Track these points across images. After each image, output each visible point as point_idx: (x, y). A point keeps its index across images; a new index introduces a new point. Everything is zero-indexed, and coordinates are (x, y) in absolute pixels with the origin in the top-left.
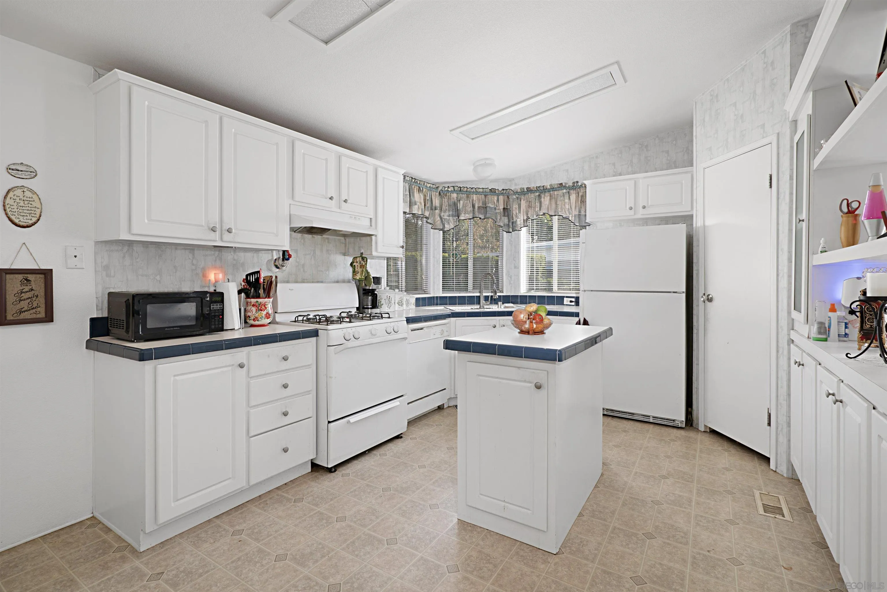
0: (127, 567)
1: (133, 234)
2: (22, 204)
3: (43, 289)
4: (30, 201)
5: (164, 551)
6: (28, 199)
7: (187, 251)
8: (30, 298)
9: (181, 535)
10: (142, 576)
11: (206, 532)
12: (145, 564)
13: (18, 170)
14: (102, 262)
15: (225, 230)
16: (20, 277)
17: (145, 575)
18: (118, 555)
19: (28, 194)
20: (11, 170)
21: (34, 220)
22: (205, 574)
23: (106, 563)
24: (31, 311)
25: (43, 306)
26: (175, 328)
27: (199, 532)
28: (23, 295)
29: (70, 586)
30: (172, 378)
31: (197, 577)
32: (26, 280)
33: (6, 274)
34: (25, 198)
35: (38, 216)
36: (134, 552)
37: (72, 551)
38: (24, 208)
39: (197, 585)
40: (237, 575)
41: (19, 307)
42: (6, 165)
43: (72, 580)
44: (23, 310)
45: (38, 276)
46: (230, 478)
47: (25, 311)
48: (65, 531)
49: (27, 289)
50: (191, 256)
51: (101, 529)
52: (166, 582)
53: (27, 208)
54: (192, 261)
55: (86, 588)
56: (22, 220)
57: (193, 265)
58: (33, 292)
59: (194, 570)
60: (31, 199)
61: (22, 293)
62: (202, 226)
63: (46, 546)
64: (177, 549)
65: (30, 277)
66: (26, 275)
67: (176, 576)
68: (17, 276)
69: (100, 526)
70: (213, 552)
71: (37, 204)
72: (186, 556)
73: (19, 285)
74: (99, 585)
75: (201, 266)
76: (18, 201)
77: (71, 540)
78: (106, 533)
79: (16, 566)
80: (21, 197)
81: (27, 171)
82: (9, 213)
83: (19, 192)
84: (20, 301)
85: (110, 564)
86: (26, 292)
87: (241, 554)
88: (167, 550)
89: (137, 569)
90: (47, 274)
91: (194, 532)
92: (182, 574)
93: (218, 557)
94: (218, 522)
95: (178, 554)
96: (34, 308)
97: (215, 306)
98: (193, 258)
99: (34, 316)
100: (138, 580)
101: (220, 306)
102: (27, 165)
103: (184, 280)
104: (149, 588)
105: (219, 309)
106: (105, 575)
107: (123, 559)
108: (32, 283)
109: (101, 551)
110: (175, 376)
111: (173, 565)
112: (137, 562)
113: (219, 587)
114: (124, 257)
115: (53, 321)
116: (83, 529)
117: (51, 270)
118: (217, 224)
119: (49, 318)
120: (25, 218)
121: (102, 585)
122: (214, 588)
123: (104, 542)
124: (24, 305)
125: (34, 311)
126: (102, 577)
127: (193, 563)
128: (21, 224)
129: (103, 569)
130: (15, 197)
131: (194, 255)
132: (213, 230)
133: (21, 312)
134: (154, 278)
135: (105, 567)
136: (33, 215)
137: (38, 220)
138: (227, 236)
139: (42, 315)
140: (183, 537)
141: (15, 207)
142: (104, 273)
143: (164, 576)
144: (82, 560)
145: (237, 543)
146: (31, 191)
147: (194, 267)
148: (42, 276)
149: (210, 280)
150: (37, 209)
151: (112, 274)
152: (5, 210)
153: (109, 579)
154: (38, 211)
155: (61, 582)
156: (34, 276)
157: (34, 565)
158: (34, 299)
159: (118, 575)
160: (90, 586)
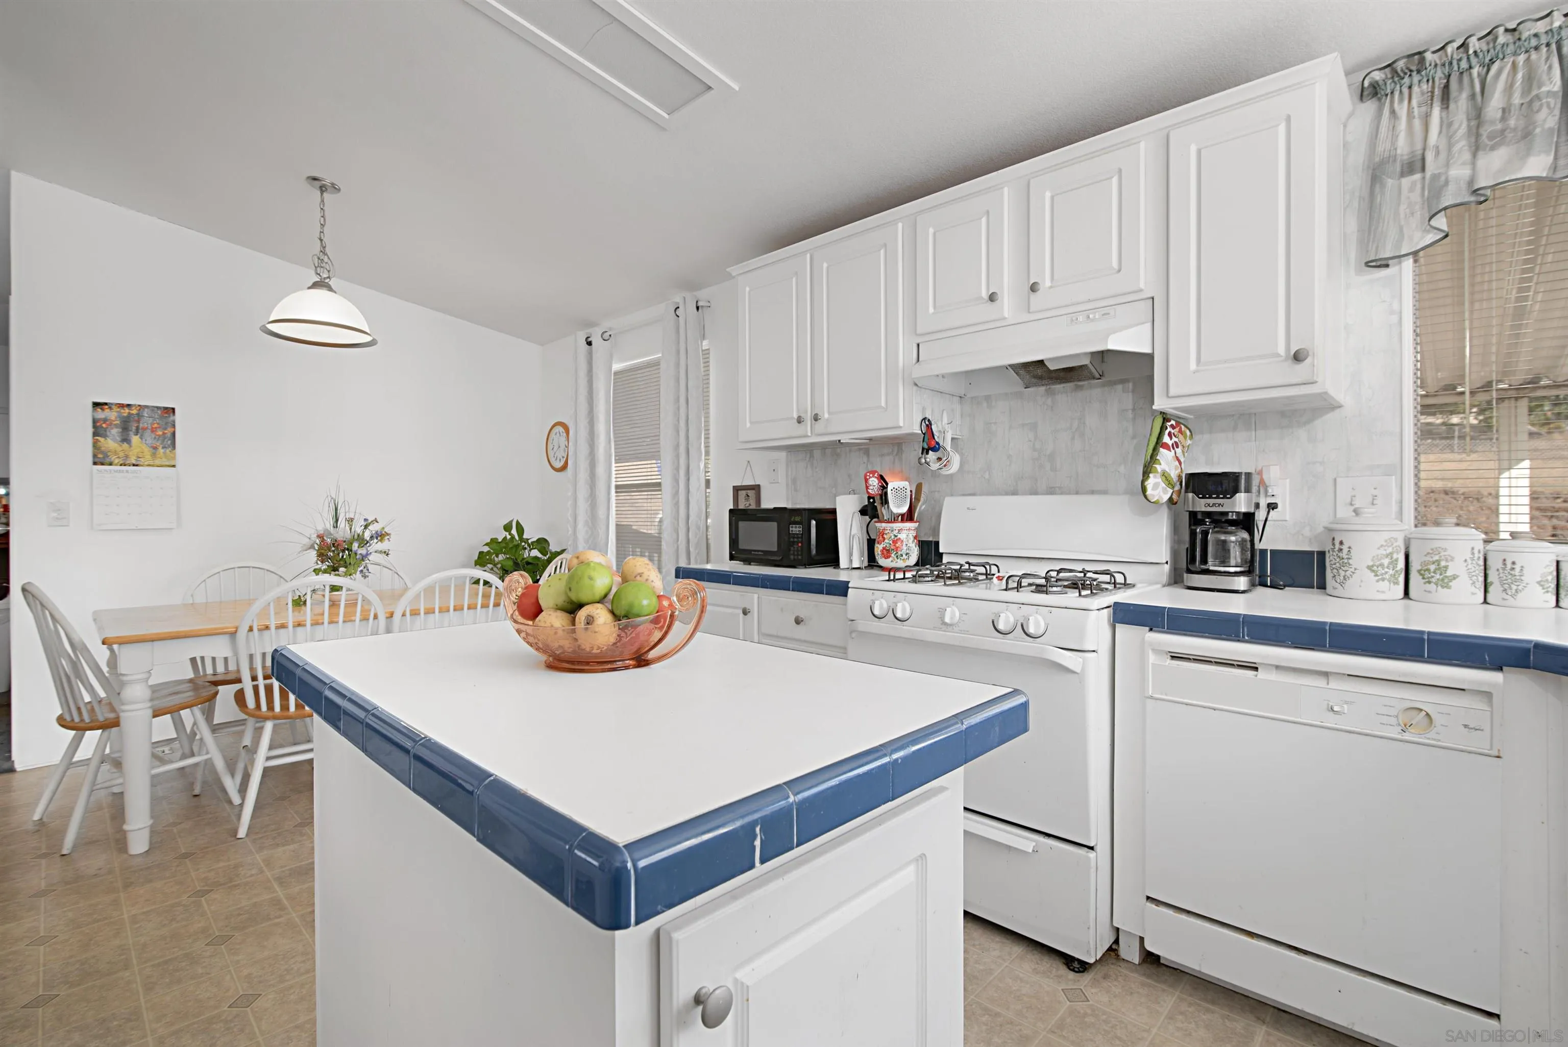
15: (813, 418)
50: (865, 459)
98: (868, 461)
118: (807, 412)
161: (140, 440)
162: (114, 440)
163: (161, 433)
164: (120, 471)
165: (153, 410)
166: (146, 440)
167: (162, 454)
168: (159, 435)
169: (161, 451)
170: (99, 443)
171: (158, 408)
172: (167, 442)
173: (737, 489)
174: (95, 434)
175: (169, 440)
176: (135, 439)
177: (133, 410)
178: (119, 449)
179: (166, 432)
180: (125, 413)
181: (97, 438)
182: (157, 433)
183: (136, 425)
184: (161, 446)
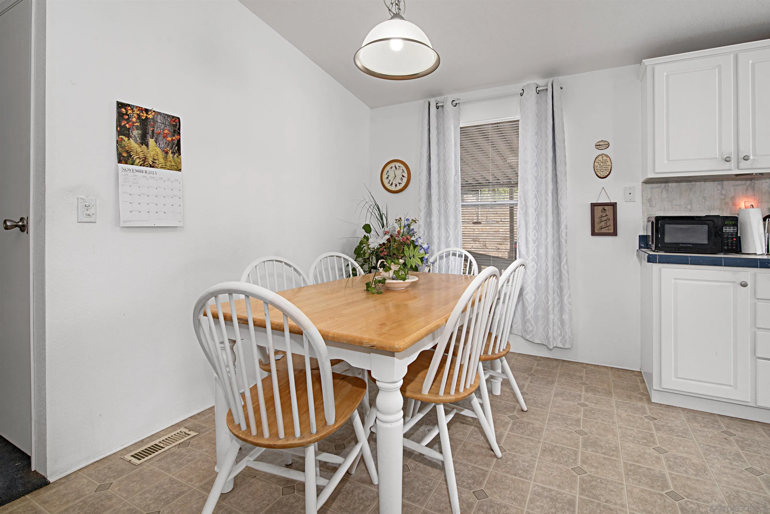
0: (640, 404)
1: (657, 173)
2: (602, 165)
3: (612, 215)
4: (606, 162)
5: (666, 410)
6: (605, 161)
7: (716, 183)
8: (606, 220)
9: (684, 409)
10: (644, 412)
11: (703, 418)
12: (650, 409)
13: (600, 145)
14: (646, 197)
15: (741, 158)
16: (601, 208)
17: (646, 413)
18: (639, 396)
19: (605, 158)
20: (598, 146)
21: (608, 173)
22: (682, 437)
23: (631, 396)
24: (607, 228)
25: (612, 225)
26: (688, 245)
27: (698, 415)
28: (602, 218)
29: (608, 394)
30: (673, 281)
31: (675, 435)
32: (604, 209)
33: (595, 206)
34: (603, 161)
35: (609, 170)
36: (649, 400)
37: (620, 381)
38: (603, 167)
39: (671, 439)
40: (705, 454)
41: (600, 225)
42: (595, 145)
43: (611, 392)
44: (603, 227)
45: (610, 207)
46: (731, 386)
47: (603, 228)
48: (623, 371)
49: (604, 215)
50: (719, 187)
51: (640, 380)
52: (655, 424)
53: (604, 167)
54: (721, 192)
55: (614, 399)
56: (602, 174)
57: (722, 194)
58: (607, 217)
59: (676, 431)
60: (606, 161)
61: (602, 217)
62: (716, 158)
63: (610, 372)
64: (675, 414)
65: (606, 208)
66: (604, 207)
67: (663, 426)
68: (599, 207)
69: (641, 378)
70: (698, 431)
71: (609, 163)
72: (677, 421)
73: (600, 213)
74: (620, 402)
75: (731, 196)
76: (600, 163)
77: (622, 376)
78: (641, 383)
79: (594, 373)
80: (602, 161)
81: (604, 145)
82: (596, 171)
83: (600, 158)
84: (601, 222)
85: (632, 397)
86: (604, 217)
87: (719, 446)
88: (668, 410)
89: (643, 408)
90: (614, 205)
91: (695, 413)
92: (667, 428)
93: (699, 435)
94: (718, 418)
95: (673, 417)
96: (607, 227)
97: (728, 229)
98: (722, 189)
99: (608, 231)
100: (640, 413)
101: (734, 229)
102: (604, 141)
103: (713, 208)
104: (643, 420)
105: (732, 231)
106: (626, 400)
107: (641, 399)
108: (607, 211)
109: (632, 389)
110: (675, 279)
111: (666, 420)
112: (646, 405)
113: (685, 450)
114: (662, 192)
115: (617, 235)
116: (632, 375)
117: (616, 203)
118: (731, 154)
119: (615, 233)
120: (603, 172)
121: (622, 403)
122: (681, 447)
123: (637, 386)
124: (603, 224)
125: (608, 228)
126: (624, 400)
127: (678, 427)
128: (602, 176)
129: (627, 397)
130: (599, 161)
131: (722, 185)
132: (727, 160)
133: (601, 228)
134: (686, 207)
135: (629, 397)
136: (607, 170)
137: (610, 173)
138: (744, 164)
139: (612, 231)
140: (684, 411)
141: (599, 167)
142: (648, 204)
143: (656, 421)
144: (621, 387)
145: (722, 438)
146: (607, 156)
147: (723, 197)
148: (612, 207)
149: (740, 208)
150: (609, 166)
151: (654, 205)
152: (594, 169)
153: (627, 403)
154: (610, 167)
155: (606, 390)
156: (608, 207)
157: (601, 377)
158: (608, 221)
159: (632, 404)
160: (617, 400)
161: (155, 143)
162: (136, 141)
163: (170, 139)
164: (140, 171)
165: (164, 117)
166: (159, 144)
167: (171, 157)
168: (169, 141)
169: (170, 155)
170: (124, 142)
171: (168, 116)
172: (175, 148)
173: (593, 206)
174: (120, 133)
175: (176, 146)
176: (151, 142)
177: (149, 115)
178: (139, 150)
179: (174, 138)
180: (143, 116)
181: (122, 137)
182: (168, 139)
183: (152, 129)
184: (171, 151)
